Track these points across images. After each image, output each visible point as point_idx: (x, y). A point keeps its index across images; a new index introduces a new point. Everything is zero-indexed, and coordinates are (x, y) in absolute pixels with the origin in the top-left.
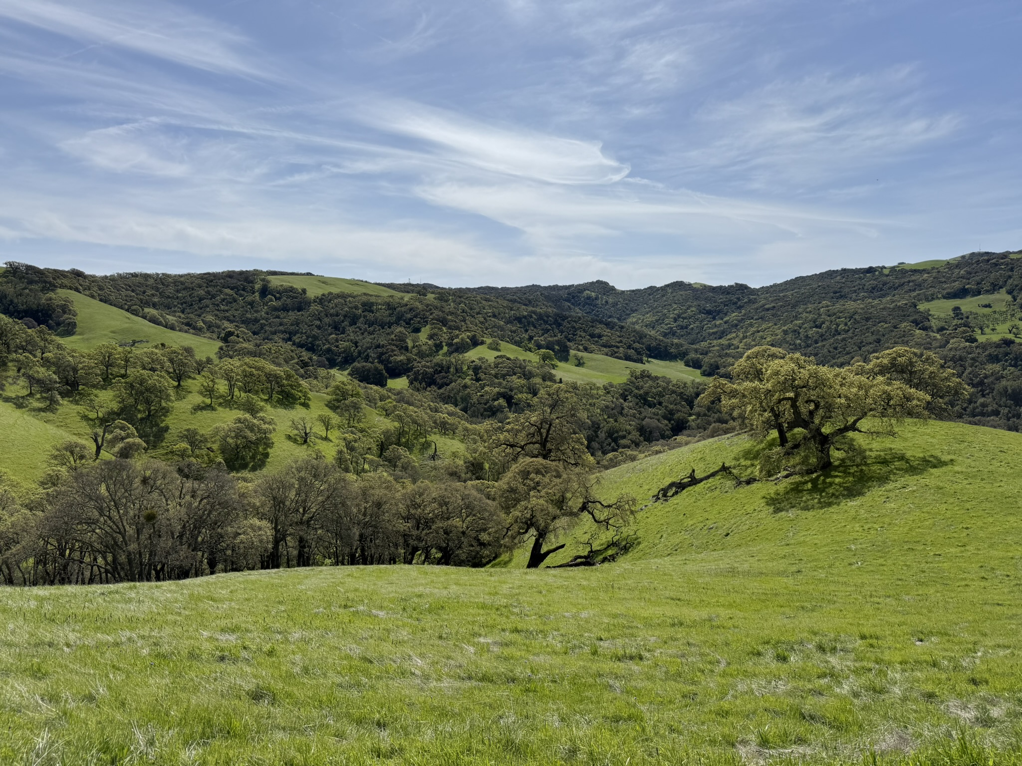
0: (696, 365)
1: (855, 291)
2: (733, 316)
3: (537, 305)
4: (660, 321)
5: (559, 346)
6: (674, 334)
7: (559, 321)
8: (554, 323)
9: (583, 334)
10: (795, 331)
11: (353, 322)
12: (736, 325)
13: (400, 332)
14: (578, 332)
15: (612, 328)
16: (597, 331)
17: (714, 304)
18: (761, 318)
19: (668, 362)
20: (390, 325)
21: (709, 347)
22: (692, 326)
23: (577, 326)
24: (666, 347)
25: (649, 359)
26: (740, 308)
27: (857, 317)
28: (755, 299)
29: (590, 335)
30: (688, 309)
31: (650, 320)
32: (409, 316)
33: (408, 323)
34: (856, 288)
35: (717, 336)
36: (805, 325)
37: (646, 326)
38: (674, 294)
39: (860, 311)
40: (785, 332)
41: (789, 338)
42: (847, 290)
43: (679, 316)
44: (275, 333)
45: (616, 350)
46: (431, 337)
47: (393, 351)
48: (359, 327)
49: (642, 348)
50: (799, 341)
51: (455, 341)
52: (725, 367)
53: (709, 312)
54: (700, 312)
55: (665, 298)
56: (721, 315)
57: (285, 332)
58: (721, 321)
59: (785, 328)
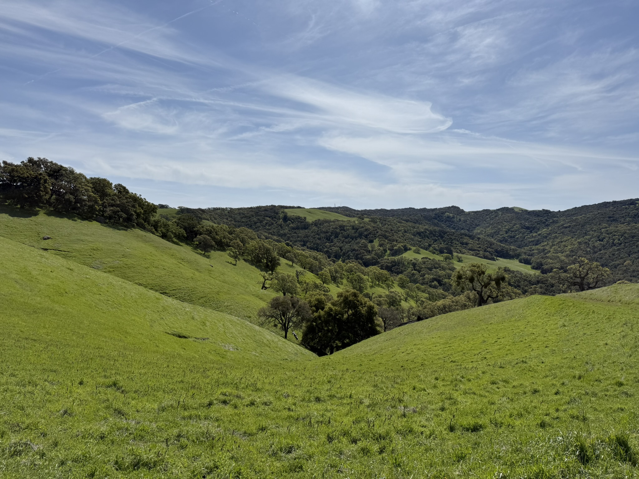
0: (527, 262)
1: (623, 217)
2: (544, 231)
3: (422, 223)
4: (497, 233)
5: (447, 250)
6: (506, 241)
7: (442, 235)
8: (439, 236)
9: (457, 243)
10: (586, 243)
11: (336, 237)
12: (546, 237)
13: (364, 242)
14: (454, 241)
15: (473, 239)
16: (465, 241)
17: (531, 223)
18: (562, 233)
19: (509, 260)
20: (356, 238)
21: (530, 250)
22: (517, 236)
23: (453, 237)
24: (507, 251)
25: (498, 258)
26: (547, 225)
27: (626, 235)
28: (557, 220)
29: (461, 243)
30: (514, 225)
31: (490, 232)
32: (366, 233)
33: (366, 236)
34: (624, 215)
35: (534, 243)
36: (592, 239)
37: (488, 236)
38: (504, 216)
39: (628, 231)
40: (580, 243)
41: (583, 247)
42: (618, 216)
43: (509, 230)
44: (296, 241)
45: (478, 252)
46: (381, 245)
47: (364, 253)
48: (340, 239)
49: (493, 251)
50: (589, 249)
51: (395, 248)
52: (547, 265)
53: (528, 228)
54: (522, 228)
55: (497, 218)
56: (536, 230)
57: (300, 241)
58: (536, 234)
59: (579, 240)
